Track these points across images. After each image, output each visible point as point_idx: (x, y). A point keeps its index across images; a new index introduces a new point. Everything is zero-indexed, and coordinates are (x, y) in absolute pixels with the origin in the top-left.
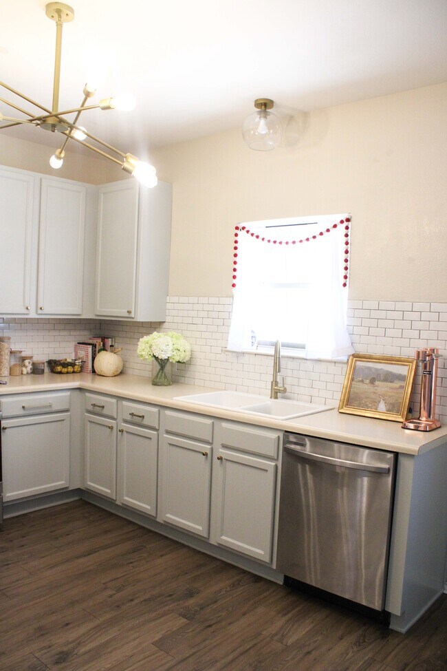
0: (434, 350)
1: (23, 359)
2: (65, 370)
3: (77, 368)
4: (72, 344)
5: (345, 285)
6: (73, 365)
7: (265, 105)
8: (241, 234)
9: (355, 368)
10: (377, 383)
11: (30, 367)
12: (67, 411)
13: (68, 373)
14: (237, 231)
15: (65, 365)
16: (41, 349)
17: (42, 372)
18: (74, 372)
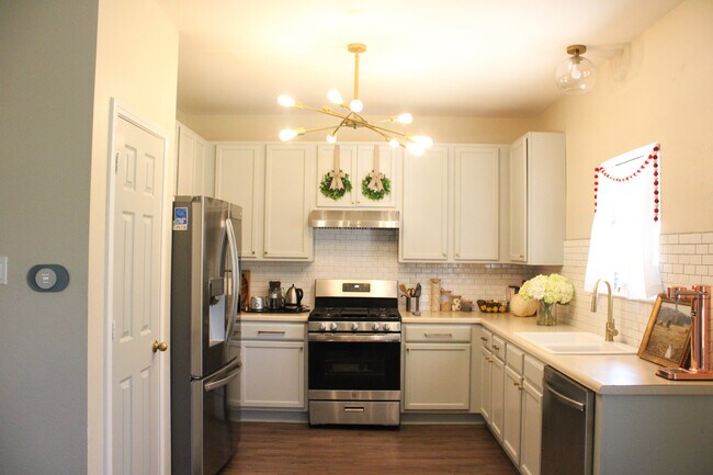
0: (701, 288)
1: (453, 297)
2: (489, 309)
3: (502, 309)
4: (504, 288)
5: (656, 219)
6: (498, 305)
7: (577, 51)
8: (600, 174)
9: (659, 309)
10: (672, 326)
11: (458, 304)
12: (468, 342)
13: (492, 312)
14: (597, 173)
15: (492, 305)
16: (471, 291)
17: (470, 310)
18: (499, 312)
